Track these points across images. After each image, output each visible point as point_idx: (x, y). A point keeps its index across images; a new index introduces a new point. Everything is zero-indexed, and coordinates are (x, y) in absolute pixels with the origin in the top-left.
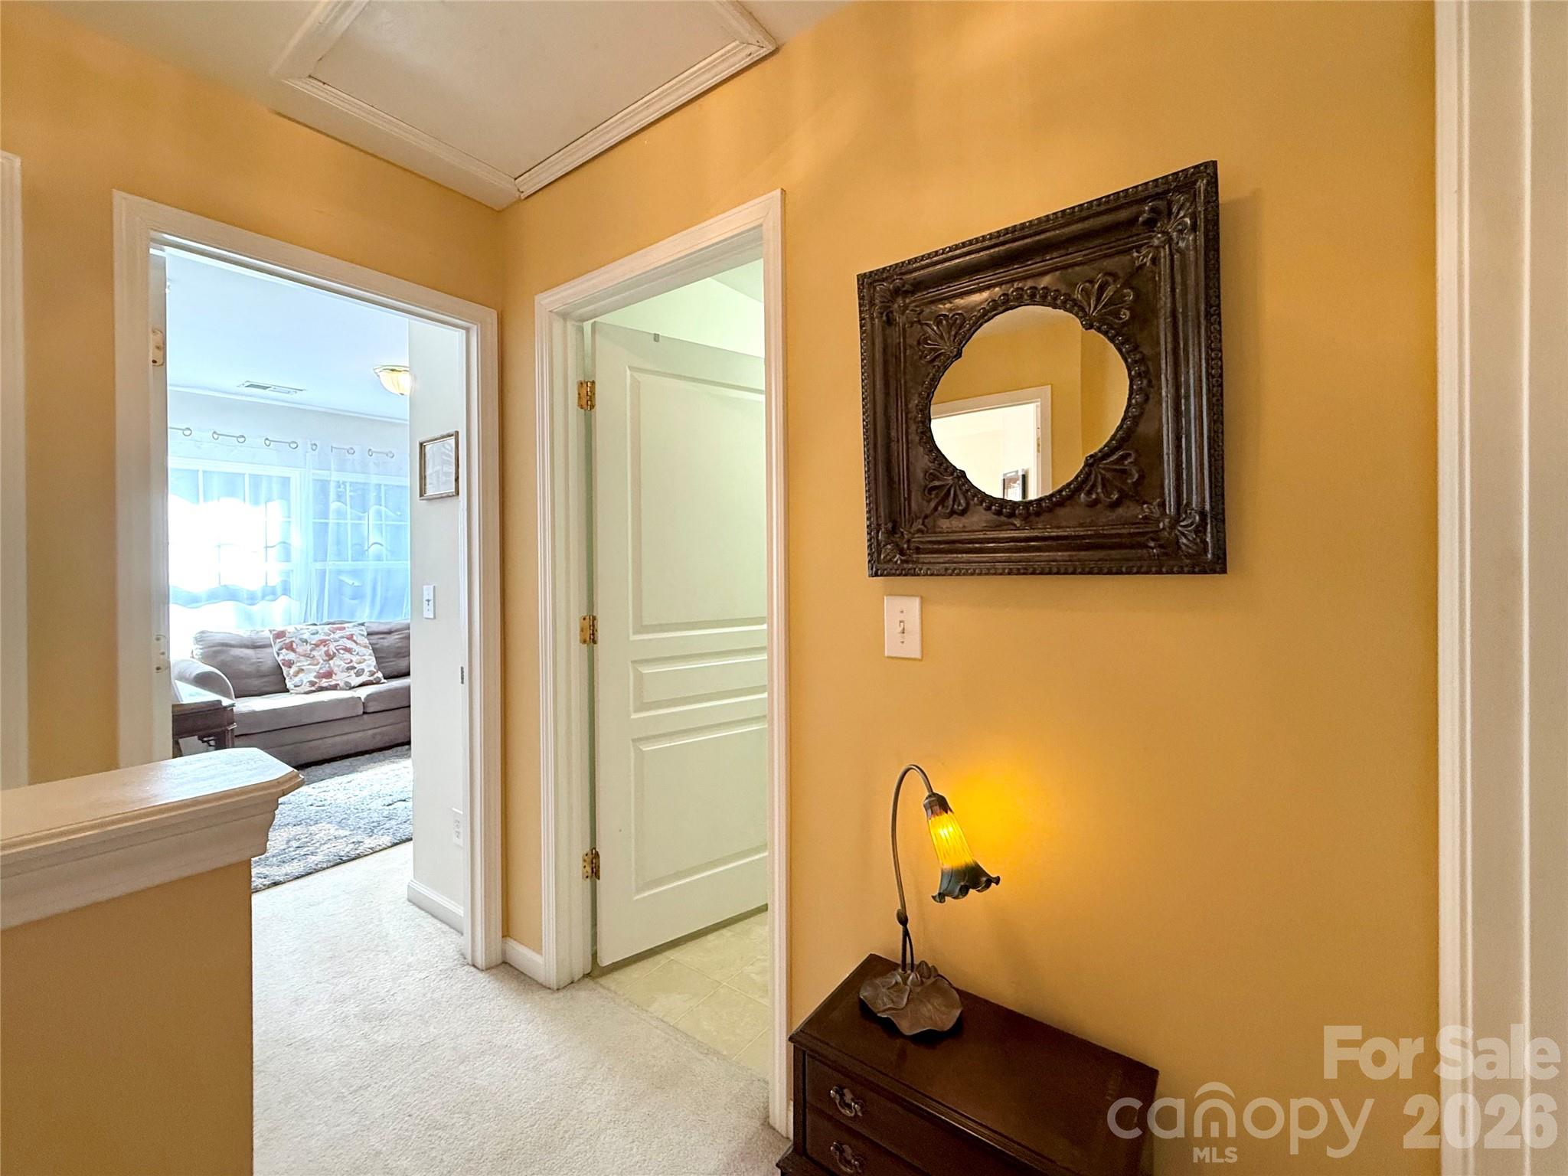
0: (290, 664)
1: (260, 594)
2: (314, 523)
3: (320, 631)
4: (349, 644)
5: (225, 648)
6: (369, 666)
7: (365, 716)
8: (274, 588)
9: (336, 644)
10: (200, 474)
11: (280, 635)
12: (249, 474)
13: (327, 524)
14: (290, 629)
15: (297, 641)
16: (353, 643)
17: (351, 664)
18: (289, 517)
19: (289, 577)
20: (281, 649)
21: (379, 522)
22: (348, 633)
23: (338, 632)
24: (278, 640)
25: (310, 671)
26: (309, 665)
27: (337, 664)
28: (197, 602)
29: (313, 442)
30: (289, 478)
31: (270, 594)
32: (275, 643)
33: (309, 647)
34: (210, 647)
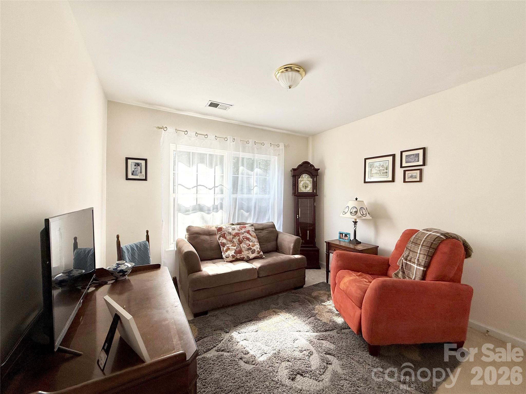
0: (224, 245)
1: (211, 209)
2: (233, 176)
3: (236, 228)
4: (248, 236)
5: (197, 235)
6: (257, 248)
7: (259, 279)
8: (217, 206)
9: (243, 235)
10: (191, 153)
11: (220, 229)
12: (209, 154)
13: (238, 177)
14: (224, 227)
15: (227, 233)
16: (249, 235)
17: (250, 247)
18: (223, 174)
19: (222, 201)
20: (220, 237)
21: (257, 177)
22: (247, 230)
23: (243, 229)
24: (219, 232)
25: (232, 250)
26: (232, 246)
27: (243, 245)
28: (188, 211)
29: (233, 138)
30: (223, 156)
31: (216, 209)
32: (218, 234)
33: (232, 237)
34: (192, 234)
